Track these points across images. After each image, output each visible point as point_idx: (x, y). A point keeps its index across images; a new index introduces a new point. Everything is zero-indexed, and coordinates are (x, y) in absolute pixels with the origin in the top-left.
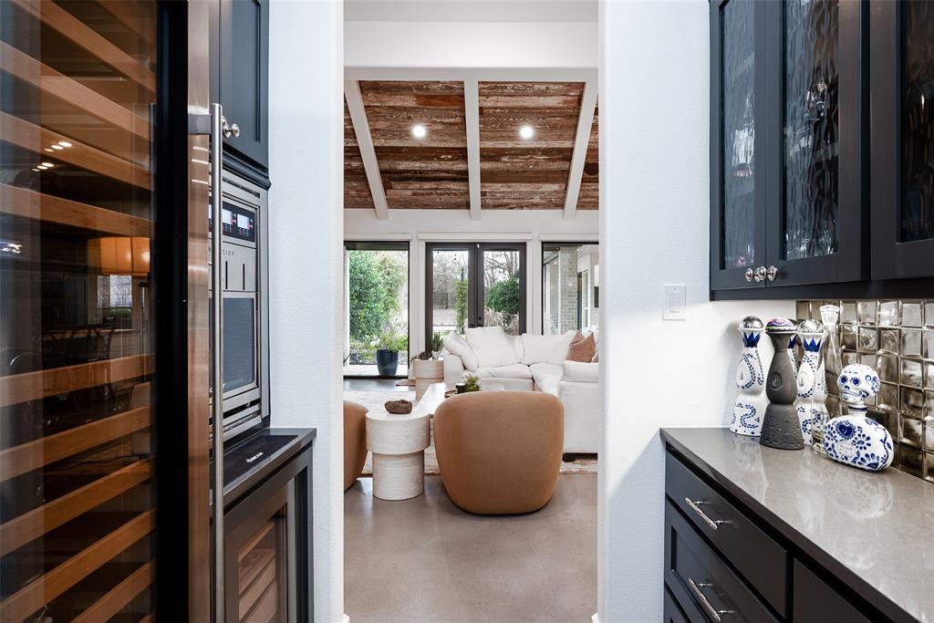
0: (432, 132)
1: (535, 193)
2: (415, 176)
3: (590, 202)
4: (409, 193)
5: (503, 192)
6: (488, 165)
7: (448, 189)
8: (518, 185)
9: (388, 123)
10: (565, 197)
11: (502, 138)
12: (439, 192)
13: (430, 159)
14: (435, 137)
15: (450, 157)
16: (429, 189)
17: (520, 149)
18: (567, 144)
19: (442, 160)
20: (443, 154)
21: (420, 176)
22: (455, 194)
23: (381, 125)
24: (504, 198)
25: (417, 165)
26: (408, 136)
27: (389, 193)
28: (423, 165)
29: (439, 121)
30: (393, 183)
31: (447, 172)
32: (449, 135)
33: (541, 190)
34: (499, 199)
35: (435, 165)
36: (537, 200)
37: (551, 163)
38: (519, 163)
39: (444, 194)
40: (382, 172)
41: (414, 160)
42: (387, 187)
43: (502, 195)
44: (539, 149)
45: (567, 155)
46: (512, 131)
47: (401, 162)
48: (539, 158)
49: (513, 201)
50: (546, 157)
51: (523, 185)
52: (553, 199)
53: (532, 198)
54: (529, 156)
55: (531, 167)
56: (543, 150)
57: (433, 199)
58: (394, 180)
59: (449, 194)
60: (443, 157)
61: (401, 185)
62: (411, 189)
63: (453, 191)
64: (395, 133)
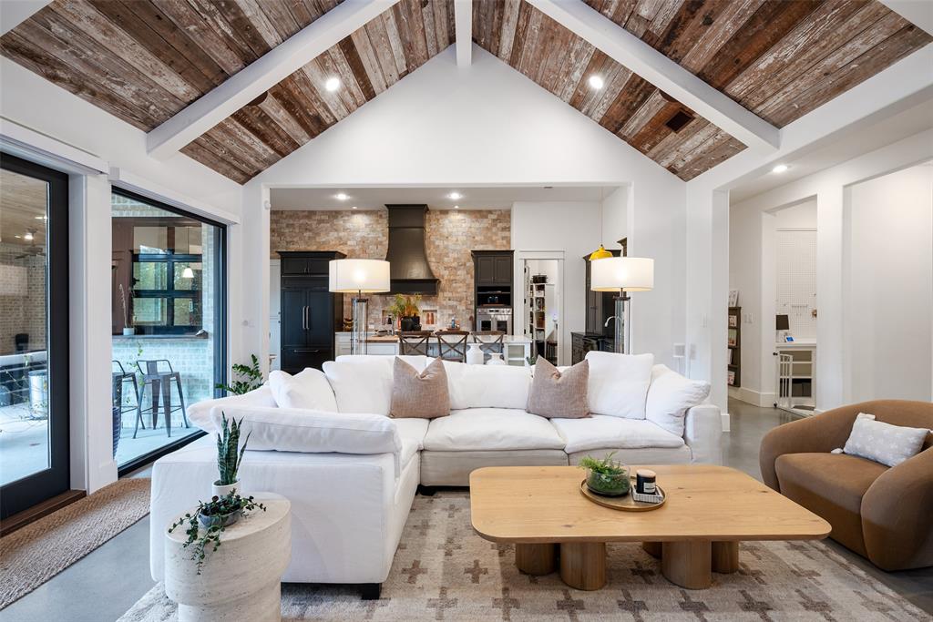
5: (77, 31)
8: (128, 39)
10: (173, 114)
18: (272, 36)
24: (64, 44)
33: (156, 79)
36: (126, 93)
37: (224, 47)
43: (68, 36)
44: (238, 11)
45: (254, 52)
48: (221, 23)
49: (78, 66)
50: (229, 32)
51: (139, 48)
52: (153, 107)
53: (122, 84)
54: (213, 7)
55: (192, 28)
56: (240, 19)
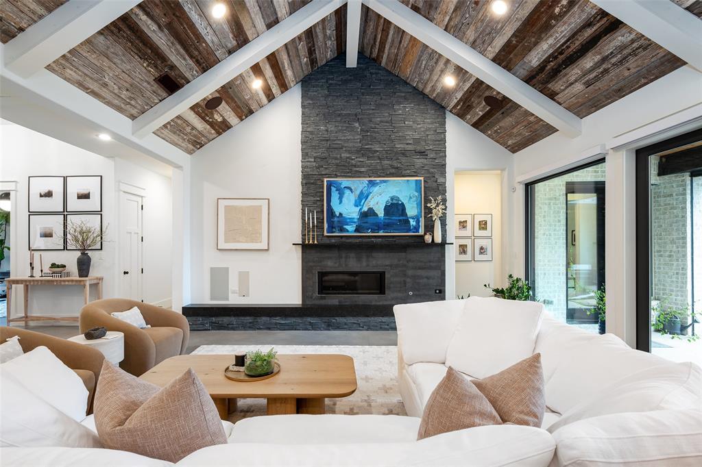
2: (560, 60)
4: (579, 87)
7: (623, 47)
12: (614, 60)
13: (547, 28)
15: (563, 3)
19: (562, 15)
20: (552, 7)
21: (564, 58)
25: (545, 47)
26: (498, 22)
27: (561, 101)
28: (551, 41)
30: (550, 86)
35: (562, 30)
39: (625, 59)
40: (529, 80)
41: (536, 44)
42: (552, 94)
47: (528, 58)
57: (617, 76)
58: (548, 82)
59: (634, 53)
60: (557, 10)
61: (560, 82)
62: (576, 81)
63: (635, 45)
64: (487, 32)
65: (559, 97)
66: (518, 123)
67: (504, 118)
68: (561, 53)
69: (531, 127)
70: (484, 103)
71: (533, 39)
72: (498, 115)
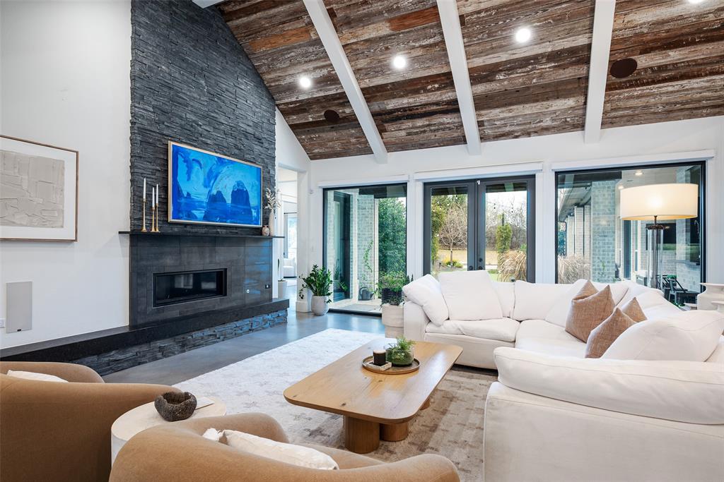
0: (414, 60)
1: (544, 114)
2: (406, 113)
3: (622, 116)
4: (403, 133)
5: (502, 119)
6: (481, 88)
7: (442, 124)
8: (520, 107)
9: (368, 60)
10: (584, 115)
11: (493, 50)
12: (432, 128)
13: (417, 92)
14: (416, 66)
15: (437, 86)
16: (420, 127)
17: (517, 60)
18: (581, 41)
19: (430, 91)
20: (428, 83)
21: (410, 114)
22: (450, 129)
23: (362, 63)
24: (505, 125)
25: (405, 102)
26: (389, 70)
27: (384, 136)
28: (411, 100)
29: (417, 45)
30: (386, 125)
31: (437, 104)
32: (431, 60)
33: (550, 109)
34: (500, 127)
35: (422, 98)
36: (547, 122)
37: (561, 71)
38: (518, 79)
39: (438, 130)
40: (375, 115)
41: (402, 97)
42: (382, 131)
43: (503, 122)
44: (542, 55)
45: (582, 56)
46: (505, 38)
47: (389, 102)
48: (543, 67)
49: (517, 128)
50: (553, 64)
51: (527, 106)
52: (568, 120)
53: (542, 121)
54: (530, 67)
55: (534, 81)
56: (548, 56)
57: (428, 137)
58: (387, 122)
59: (443, 129)
60: (430, 87)
61: (394, 126)
62: (404, 129)
63: (448, 126)
64: (377, 70)
65: (386, 135)
66: (338, 139)
67: (330, 131)
68: (410, 110)
69: (347, 146)
70: (323, 113)
71: (402, 93)
72: (328, 127)
